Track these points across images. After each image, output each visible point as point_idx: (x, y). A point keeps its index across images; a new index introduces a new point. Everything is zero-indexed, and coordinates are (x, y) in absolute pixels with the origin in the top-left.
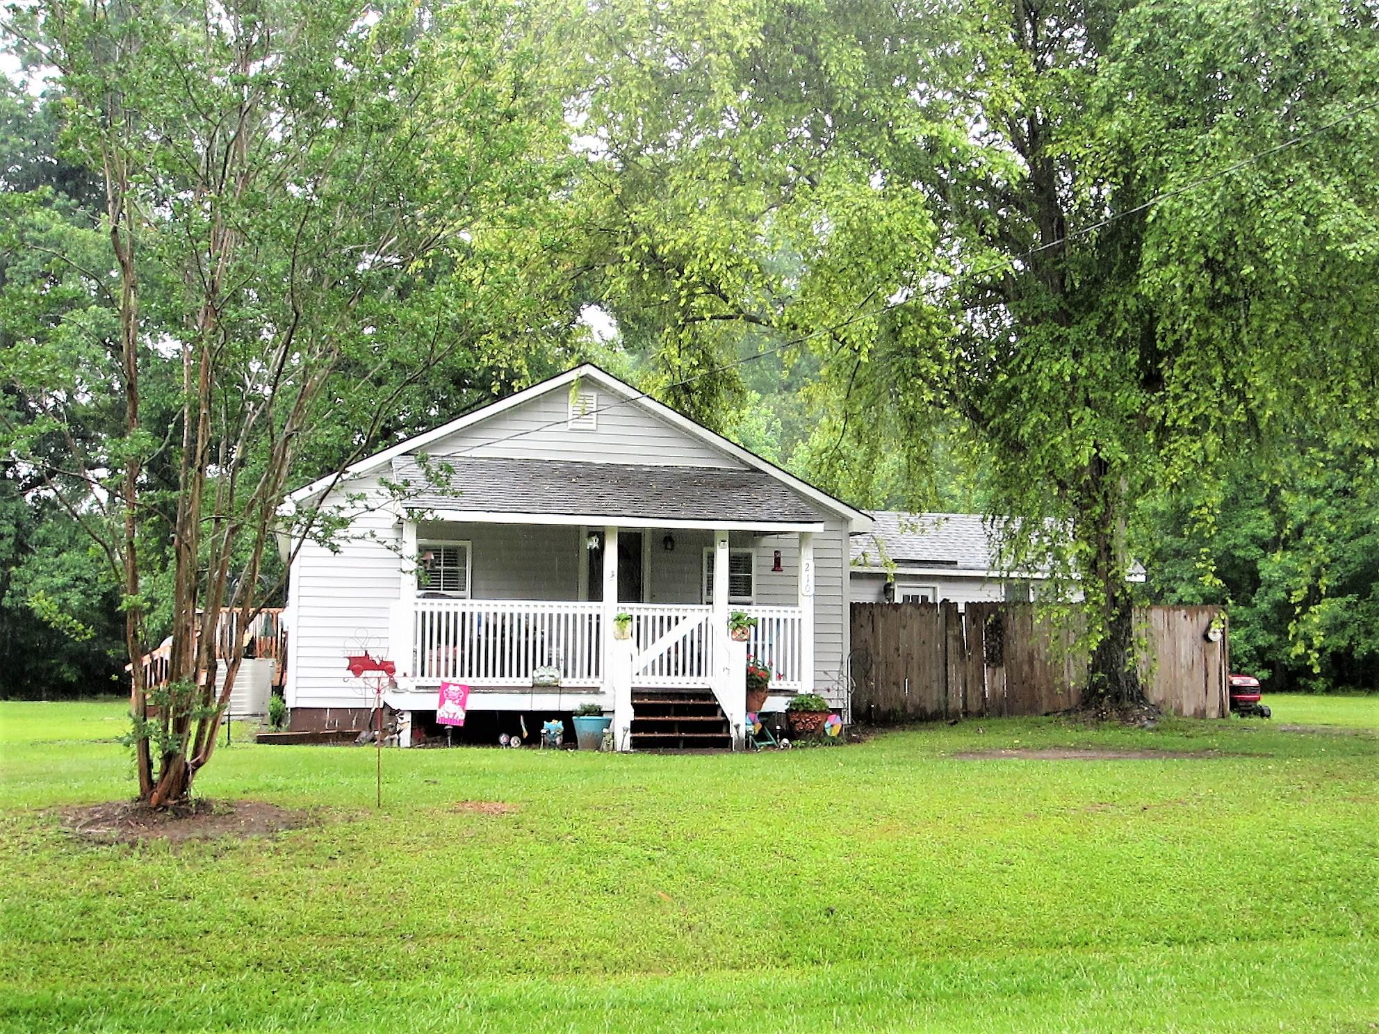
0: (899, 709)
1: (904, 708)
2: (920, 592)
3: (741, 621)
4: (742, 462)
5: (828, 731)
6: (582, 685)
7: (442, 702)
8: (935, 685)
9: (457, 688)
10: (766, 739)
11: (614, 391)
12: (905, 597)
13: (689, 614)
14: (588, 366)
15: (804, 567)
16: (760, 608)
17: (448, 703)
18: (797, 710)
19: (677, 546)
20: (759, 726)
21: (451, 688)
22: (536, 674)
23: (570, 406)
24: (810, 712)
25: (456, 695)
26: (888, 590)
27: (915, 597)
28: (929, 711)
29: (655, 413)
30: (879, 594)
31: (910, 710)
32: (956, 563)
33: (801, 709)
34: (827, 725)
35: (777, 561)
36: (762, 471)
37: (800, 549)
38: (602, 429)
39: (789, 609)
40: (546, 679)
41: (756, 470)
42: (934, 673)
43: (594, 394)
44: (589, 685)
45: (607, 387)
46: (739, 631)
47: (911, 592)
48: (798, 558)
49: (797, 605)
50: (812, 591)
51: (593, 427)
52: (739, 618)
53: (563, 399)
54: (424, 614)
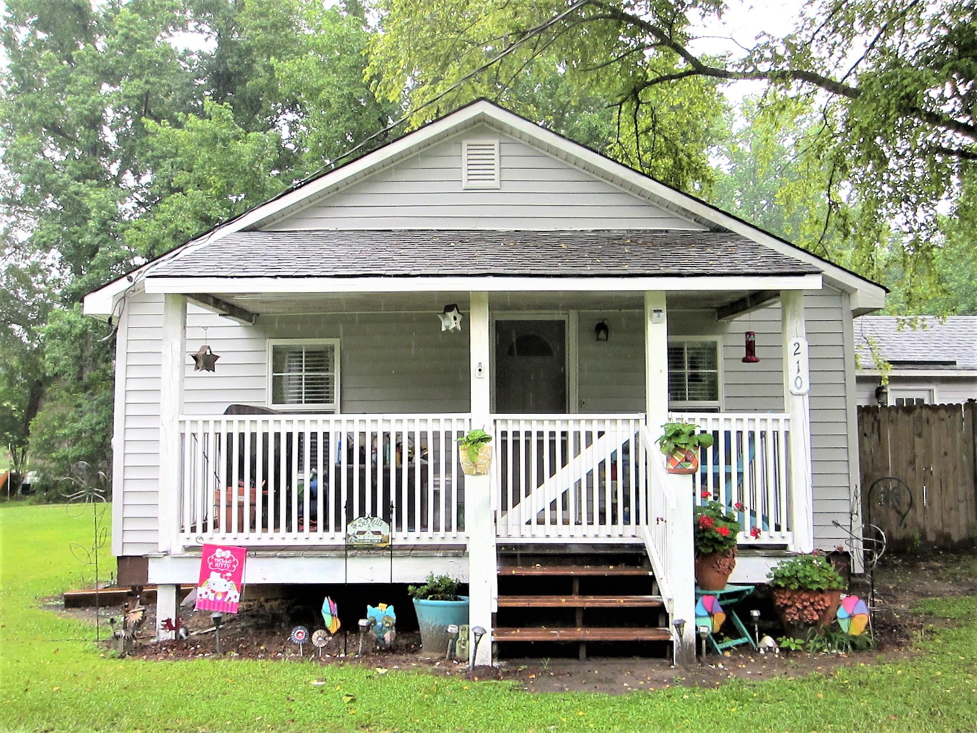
0: (917, 536)
1: (923, 536)
2: (915, 395)
3: (683, 440)
4: (699, 220)
5: (844, 625)
6: (437, 541)
7: (205, 575)
8: (962, 506)
9: (228, 554)
10: (737, 634)
11: (521, 135)
12: (900, 401)
13: (607, 428)
14: (483, 103)
15: (791, 348)
16: (733, 416)
17: (214, 576)
18: (786, 588)
19: (612, 335)
20: (721, 617)
21: (219, 553)
22: (351, 530)
23: (465, 157)
24: (809, 591)
25: (227, 563)
26: (879, 393)
27: (910, 400)
28: (956, 538)
29: (577, 161)
30: (871, 398)
31: (931, 537)
32: (954, 363)
33: (795, 586)
34: (841, 613)
35: (750, 347)
36: (726, 231)
37: (783, 320)
38: (507, 187)
39: (769, 416)
40: (369, 538)
41: (718, 229)
42: (961, 491)
43: (496, 142)
44: (449, 541)
45: (512, 131)
46: (679, 457)
47: (905, 395)
48: (781, 334)
49: (782, 410)
50: (806, 387)
51: (495, 184)
52: (677, 434)
53: (453, 151)
54: (230, 436)
